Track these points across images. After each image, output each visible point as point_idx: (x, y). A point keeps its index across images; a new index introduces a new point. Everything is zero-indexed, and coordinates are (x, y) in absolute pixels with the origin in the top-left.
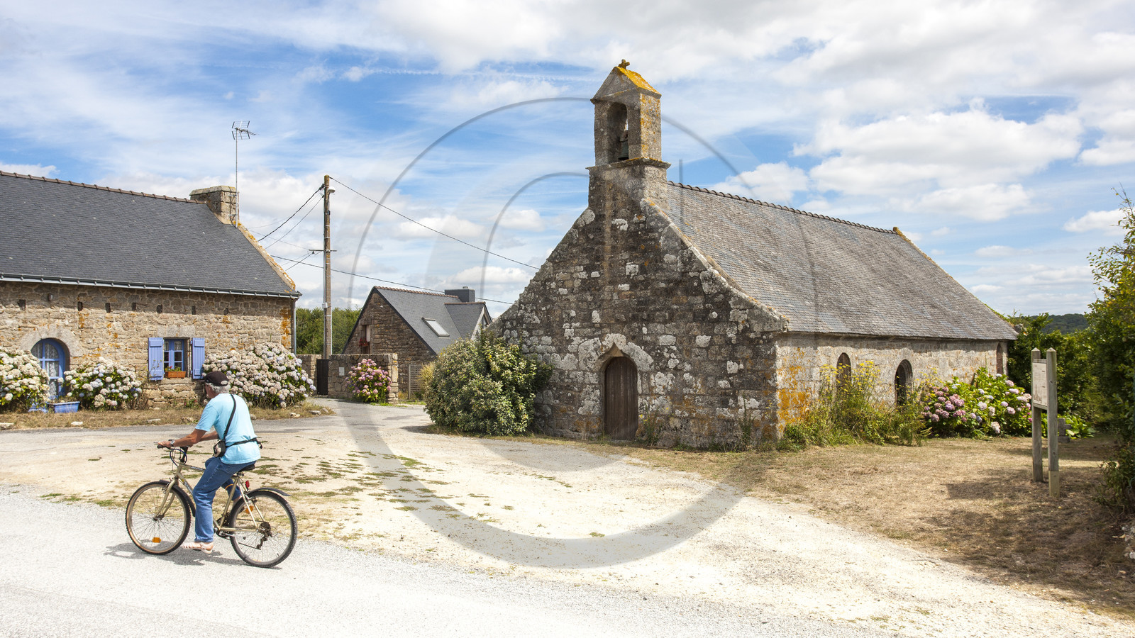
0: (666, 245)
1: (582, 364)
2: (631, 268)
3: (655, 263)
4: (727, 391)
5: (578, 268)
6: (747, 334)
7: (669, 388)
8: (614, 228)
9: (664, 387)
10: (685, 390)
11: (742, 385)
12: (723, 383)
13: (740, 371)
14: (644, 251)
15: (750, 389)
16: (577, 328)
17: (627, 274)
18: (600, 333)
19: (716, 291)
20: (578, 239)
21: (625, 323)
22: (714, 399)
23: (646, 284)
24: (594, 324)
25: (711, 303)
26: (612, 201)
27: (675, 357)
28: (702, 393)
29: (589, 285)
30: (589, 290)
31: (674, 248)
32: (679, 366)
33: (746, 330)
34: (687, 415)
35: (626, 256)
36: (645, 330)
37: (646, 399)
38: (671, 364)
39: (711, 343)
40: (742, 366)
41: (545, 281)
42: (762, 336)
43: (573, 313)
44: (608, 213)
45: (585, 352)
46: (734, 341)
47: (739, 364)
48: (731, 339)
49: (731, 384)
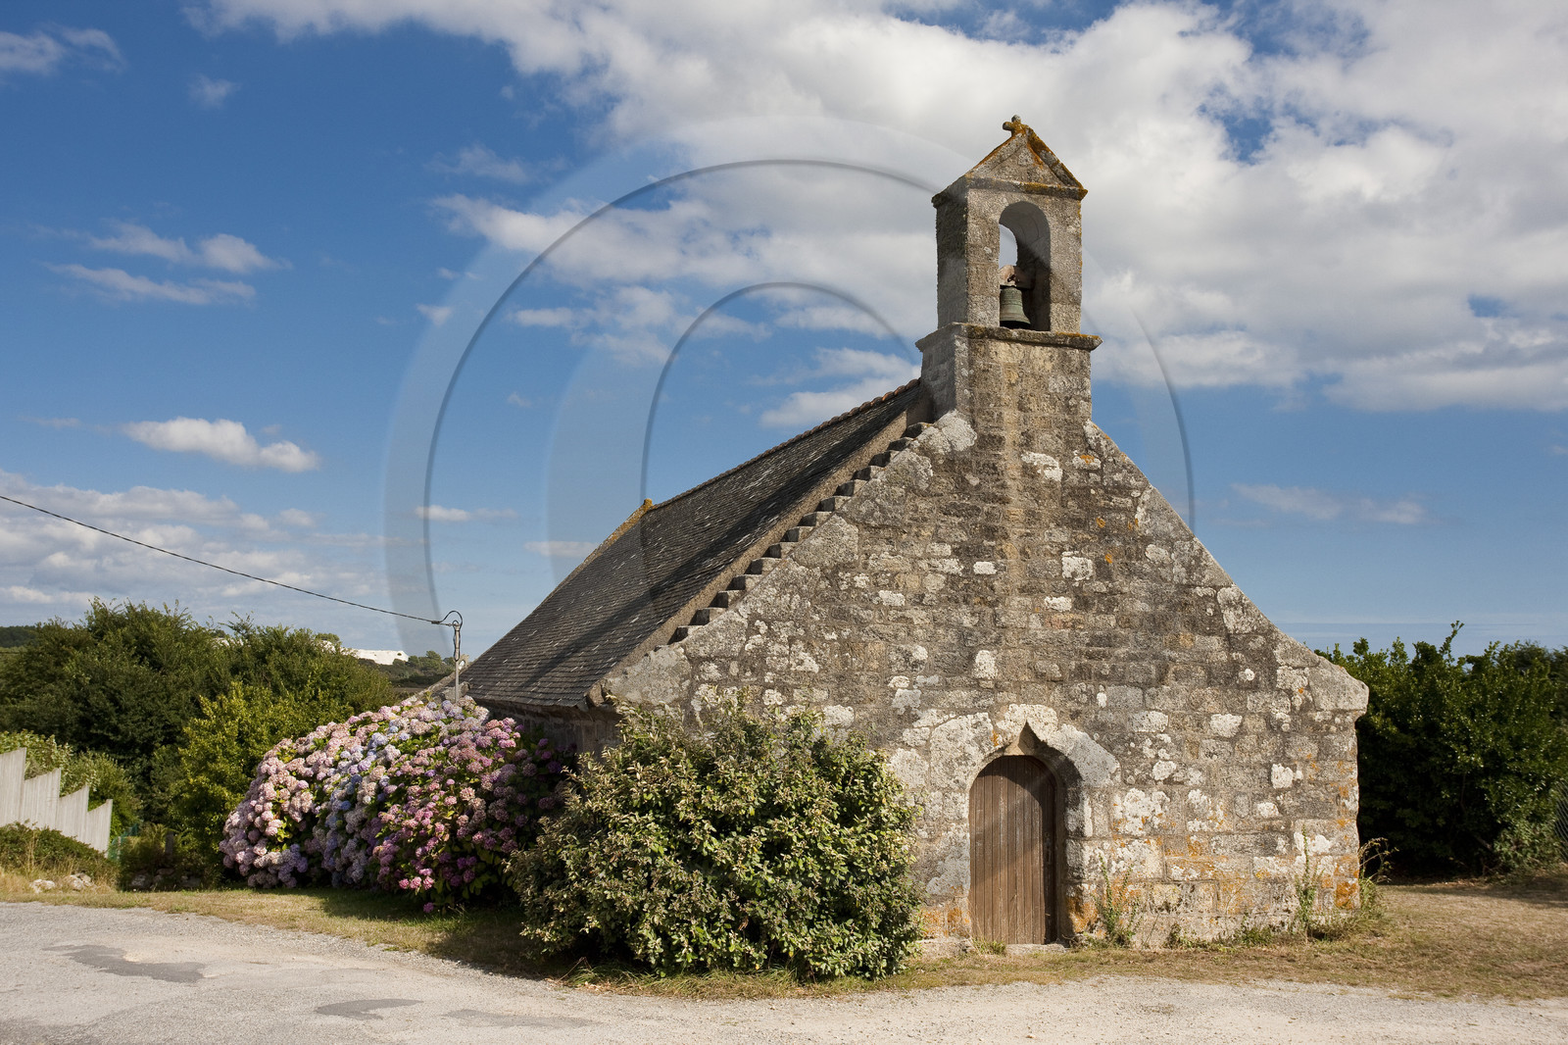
0: (1148, 526)
2: (1071, 563)
3: (1125, 560)
4: (1274, 823)
5: (936, 548)
6: (1309, 714)
7: (1157, 821)
8: (1029, 471)
9: (1145, 822)
10: (1194, 825)
11: (1300, 810)
12: (1266, 808)
13: (1296, 783)
14: (1104, 533)
15: (1315, 817)
16: (931, 687)
17: (1067, 574)
18: (991, 702)
19: (1250, 629)
20: (931, 481)
21: (1060, 682)
22: (1248, 840)
23: (1110, 601)
24: (978, 680)
25: (1243, 652)
26: (1017, 411)
27: (1168, 757)
28: (1226, 828)
29: (964, 590)
30: (966, 601)
31: (1166, 534)
32: (1177, 774)
33: (1308, 706)
34: (1195, 875)
35: (1061, 536)
36: (1102, 698)
37: (1102, 848)
38: (1161, 771)
39: (1242, 731)
40: (1299, 774)
42: (1333, 718)
43: (921, 653)
44: (1011, 435)
45: (951, 745)
46: (1285, 727)
47: (1294, 770)
48: (1280, 722)
49: (1281, 809)
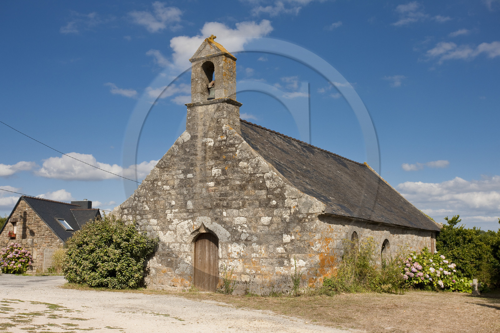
0: (240, 156)
1: (179, 237)
2: (215, 171)
3: (232, 168)
4: (283, 255)
5: (178, 172)
6: (297, 215)
7: (242, 253)
8: (204, 144)
9: (238, 254)
10: (254, 255)
11: (293, 250)
12: (280, 250)
13: (292, 241)
14: (225, 160)
15: (299, 253)
16: (176, 213)
17: (213, 175)
18: (192, 216)
19: (275, 186)
20: (178, 152)
21: (211, 209)
22: (274, 261)
23: (226, 182)
24: (188, 210)
25: (272, 194)
26: (203, 126)
27: (246, 232)
28: (265, 256)
29: (185, 183)
30: (185, 186)
31: (246, 157)
32: (249, 238)
33: (297, 212)
34: (254, 272)
35: (212, 163)
36: (225, 214)
37: (225, 262)
38: (243, 237)
39: (271, 222)
40: (293, 237)
41: (154, 181)
42: (307, 216)
43: (173, 203)
44: (200, 134)
45: (182, 229)
46: (287, 220)
47: (291, 236)
48: (285, 219)
49: (286, 250)
